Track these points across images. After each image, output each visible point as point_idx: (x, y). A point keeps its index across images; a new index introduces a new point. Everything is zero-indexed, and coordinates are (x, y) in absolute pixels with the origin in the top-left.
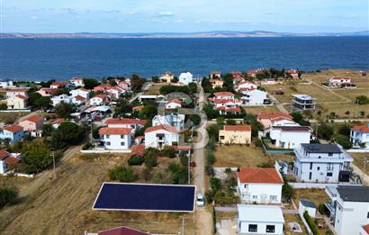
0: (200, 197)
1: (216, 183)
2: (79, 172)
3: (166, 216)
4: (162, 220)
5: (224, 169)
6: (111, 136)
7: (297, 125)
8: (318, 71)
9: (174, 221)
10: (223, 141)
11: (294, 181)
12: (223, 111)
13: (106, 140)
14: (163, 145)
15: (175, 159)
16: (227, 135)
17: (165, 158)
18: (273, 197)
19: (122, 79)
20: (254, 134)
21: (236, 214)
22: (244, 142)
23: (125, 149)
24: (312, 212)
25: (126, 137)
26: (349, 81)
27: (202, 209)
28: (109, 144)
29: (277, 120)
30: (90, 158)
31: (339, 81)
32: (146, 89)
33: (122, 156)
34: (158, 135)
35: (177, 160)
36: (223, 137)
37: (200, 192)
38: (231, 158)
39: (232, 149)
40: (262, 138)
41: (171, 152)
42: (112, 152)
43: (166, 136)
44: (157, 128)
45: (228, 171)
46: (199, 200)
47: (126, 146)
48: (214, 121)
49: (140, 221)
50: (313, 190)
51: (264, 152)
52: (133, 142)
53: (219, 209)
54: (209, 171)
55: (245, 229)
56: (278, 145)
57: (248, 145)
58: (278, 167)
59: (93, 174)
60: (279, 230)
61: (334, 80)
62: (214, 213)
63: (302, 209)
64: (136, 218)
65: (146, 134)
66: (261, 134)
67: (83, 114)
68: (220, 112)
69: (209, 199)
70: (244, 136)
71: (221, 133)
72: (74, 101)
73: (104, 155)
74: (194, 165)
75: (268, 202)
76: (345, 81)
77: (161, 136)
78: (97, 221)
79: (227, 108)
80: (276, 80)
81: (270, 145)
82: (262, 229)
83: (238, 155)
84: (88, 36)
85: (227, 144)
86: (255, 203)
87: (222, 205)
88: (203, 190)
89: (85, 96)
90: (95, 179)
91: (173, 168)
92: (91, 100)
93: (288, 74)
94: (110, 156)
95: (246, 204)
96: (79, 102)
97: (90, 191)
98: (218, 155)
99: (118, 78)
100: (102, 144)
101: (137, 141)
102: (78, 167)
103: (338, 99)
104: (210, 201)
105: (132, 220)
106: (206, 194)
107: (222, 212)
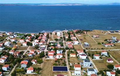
1: (71, 67)
7: (84, 53)
8: (91, 31)
11: (83, 66)
13: (49, 56)
14: (60, 58)
16: (71, 55)
17: (61, 61)
18: (79, 69)
20: (76, 55)
21: (74, 72)
22: (74, 57)
24: (85, 72)
26: (98, 36)
27: (69, 71)
31: (96, 36)
37: (68, 68)
38: (72, 61)
39: (72, 58)
45: (72, 64)
47: (53, 58)
48: (68, 50)
50: (86, 68)
51: (78, 59)
53: (72, 71)
54: (69, 64)
55: (76, 74)
56: (80, 58)
58: (80, 63)
60: (80, 75)
61: (94, 36)
63: (83, 71)
65: (57, 56)
66: (78, 55)
69: (70, 69)
70: (74, 56)
71: (70, 55)
74: (66, 62)
77: (59, 56)
82: (78, 75)
94: (51, 60)
95: (76, 71)
98: (70, 60)
100: (49, 57)
101: (55, 56)
103: (95, 42)
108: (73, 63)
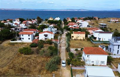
0: (64, 62)
1: (71, 55)
2: (6, 50)
3: (45, 72)
4: (43, 74)
5: (74, 49)
6: (24, 35)
8: (105, 18)
9: (49, 75)
10: (73, 38)
12: (72, 28)
14: (47, 39)
15: (52, 45)
17: (47, 45)
18: (103, 62)
19: (34, 19)
20: (86, 36)
23: (30, 41)
25: (30, 35)
26: (118, 20)
27: (65, 68)
28: (23, 39)
29: (96, 30)
30: (13, 44)
31: (114, 20)
32: (43, 23)
33: (28, 44)
34: (45, 35)
35: (53, 45)
36: (73, 37)
37: (63, 59)
38: (77, 45)
39: (76, 42)
40: (90, 37)
41: (50, 42)
42: (24, 42)
43: (49, 36)
44: (45, 32)
45: (76, 50)
46: (63, 63)
49: (30, 74)
51: (92, 42)
52: (34, 39)
53: (74, 68)
54: (68, 50)
56: (97, 39)
57: (84, 40)
59: (13, 51)
61: (112, 20)
62: (72, 71)
64: (28, 73)
65: (40, 35)
67: (16, 29)
68: (71, 29)
69: (68, 63)
70: (82, 36)
71: (72, 35)
72: (14, 25)
73: (20, 43)
75: (99, 65)
76: (116, 20)
77: (46, 36)
78: (6, 74)
79: (73, 27)
80: (90, 20)
81: (94, 40)
83: (80, 44)
84: (25, 10)
85: (75, 40)
86: (93, 65)
87: (75, 66)
88: (65, 58)
89: (19, 24)
90: (13, 53)
91: (50, 48)
92: (21, 25)
93: (94, 18)
95: (89, 65)
96: (16, 25)
97: (8, 59)
98: (71, 43)
99: (33, 19)
100: (20, 39)
101: (36, 38)
102: (6, 48)
104: (69, 64)
105: (26, 74)
106: (67, 60)
107: (75, 70)
108: (79, 49)
